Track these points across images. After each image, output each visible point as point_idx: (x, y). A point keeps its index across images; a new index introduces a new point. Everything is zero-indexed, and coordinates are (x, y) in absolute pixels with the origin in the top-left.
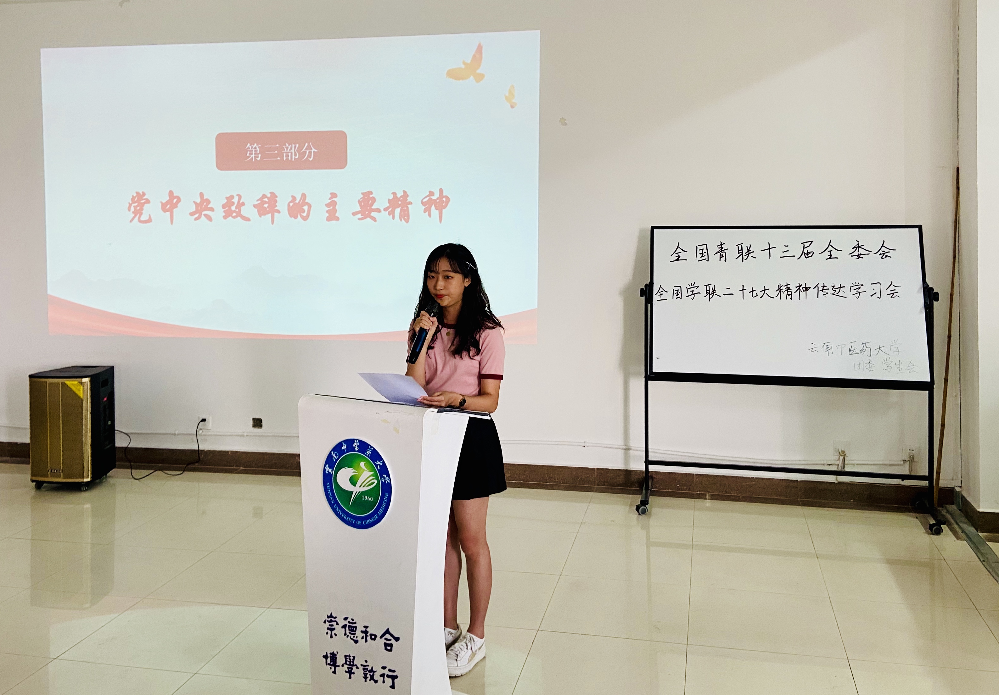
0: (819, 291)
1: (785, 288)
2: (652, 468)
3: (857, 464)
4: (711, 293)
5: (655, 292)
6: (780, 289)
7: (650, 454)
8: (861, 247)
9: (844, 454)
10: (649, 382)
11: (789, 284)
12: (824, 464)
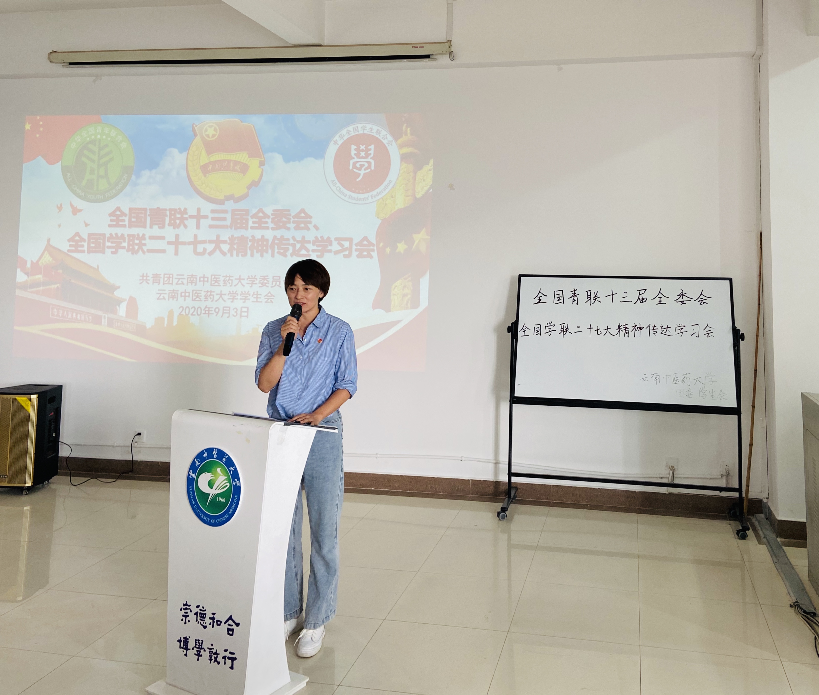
0: (650, 330)
1: (624, 328)
2: (514, 479)
3: (684, 478)
4: (565, 330)
5: (519, 330)
6: (619, 328)
7: (513, 467)
8: (684, 295)
9: (674, 469)
10: (514, 405)
11: (627, 325)
12: (657, 478)
